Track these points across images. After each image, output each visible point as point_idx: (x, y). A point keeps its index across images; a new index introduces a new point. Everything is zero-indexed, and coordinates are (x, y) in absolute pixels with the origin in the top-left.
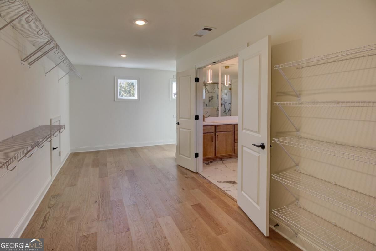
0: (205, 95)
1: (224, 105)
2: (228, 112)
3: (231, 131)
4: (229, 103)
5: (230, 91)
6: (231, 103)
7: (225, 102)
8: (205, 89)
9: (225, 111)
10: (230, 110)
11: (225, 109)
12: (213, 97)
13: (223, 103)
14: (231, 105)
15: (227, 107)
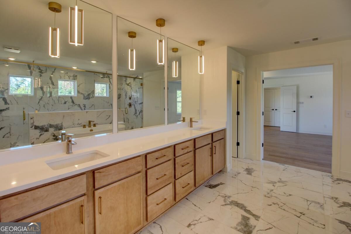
0: (109, 92)
1: (134, 105)
2: (139, 114)
3: (139, 172)
4: (141, 102)
5: (141, 87)
6: (142, 103)
7: (136, 102)
8: (109, 84)
9: (136, 113)
10: (141, 111)
11: (136, 110)
12: (121, 95)
13: (133, 103)
14: (143, 106)
15: (138, 108)
